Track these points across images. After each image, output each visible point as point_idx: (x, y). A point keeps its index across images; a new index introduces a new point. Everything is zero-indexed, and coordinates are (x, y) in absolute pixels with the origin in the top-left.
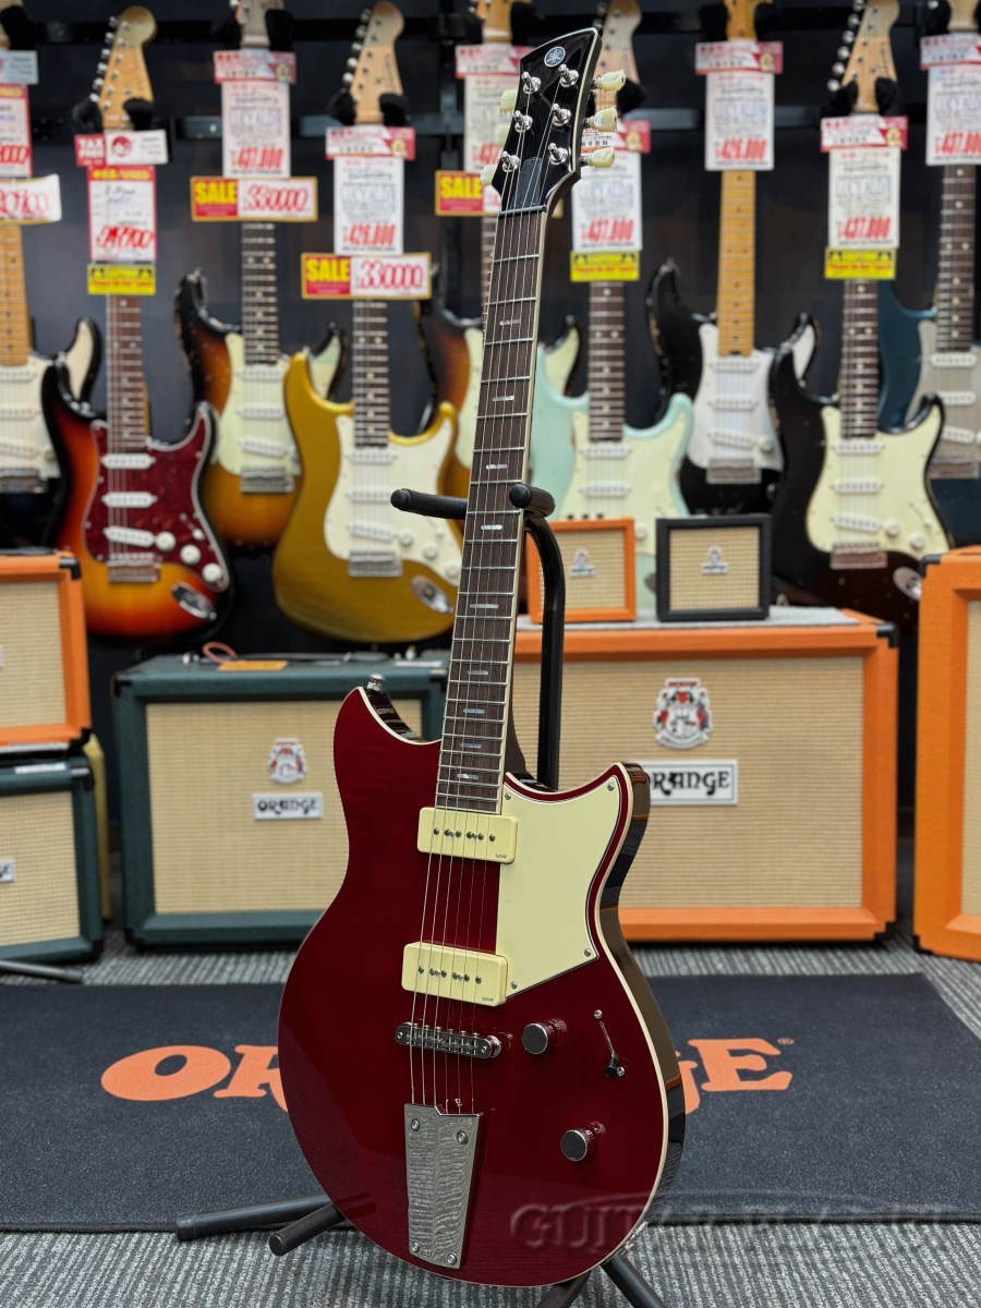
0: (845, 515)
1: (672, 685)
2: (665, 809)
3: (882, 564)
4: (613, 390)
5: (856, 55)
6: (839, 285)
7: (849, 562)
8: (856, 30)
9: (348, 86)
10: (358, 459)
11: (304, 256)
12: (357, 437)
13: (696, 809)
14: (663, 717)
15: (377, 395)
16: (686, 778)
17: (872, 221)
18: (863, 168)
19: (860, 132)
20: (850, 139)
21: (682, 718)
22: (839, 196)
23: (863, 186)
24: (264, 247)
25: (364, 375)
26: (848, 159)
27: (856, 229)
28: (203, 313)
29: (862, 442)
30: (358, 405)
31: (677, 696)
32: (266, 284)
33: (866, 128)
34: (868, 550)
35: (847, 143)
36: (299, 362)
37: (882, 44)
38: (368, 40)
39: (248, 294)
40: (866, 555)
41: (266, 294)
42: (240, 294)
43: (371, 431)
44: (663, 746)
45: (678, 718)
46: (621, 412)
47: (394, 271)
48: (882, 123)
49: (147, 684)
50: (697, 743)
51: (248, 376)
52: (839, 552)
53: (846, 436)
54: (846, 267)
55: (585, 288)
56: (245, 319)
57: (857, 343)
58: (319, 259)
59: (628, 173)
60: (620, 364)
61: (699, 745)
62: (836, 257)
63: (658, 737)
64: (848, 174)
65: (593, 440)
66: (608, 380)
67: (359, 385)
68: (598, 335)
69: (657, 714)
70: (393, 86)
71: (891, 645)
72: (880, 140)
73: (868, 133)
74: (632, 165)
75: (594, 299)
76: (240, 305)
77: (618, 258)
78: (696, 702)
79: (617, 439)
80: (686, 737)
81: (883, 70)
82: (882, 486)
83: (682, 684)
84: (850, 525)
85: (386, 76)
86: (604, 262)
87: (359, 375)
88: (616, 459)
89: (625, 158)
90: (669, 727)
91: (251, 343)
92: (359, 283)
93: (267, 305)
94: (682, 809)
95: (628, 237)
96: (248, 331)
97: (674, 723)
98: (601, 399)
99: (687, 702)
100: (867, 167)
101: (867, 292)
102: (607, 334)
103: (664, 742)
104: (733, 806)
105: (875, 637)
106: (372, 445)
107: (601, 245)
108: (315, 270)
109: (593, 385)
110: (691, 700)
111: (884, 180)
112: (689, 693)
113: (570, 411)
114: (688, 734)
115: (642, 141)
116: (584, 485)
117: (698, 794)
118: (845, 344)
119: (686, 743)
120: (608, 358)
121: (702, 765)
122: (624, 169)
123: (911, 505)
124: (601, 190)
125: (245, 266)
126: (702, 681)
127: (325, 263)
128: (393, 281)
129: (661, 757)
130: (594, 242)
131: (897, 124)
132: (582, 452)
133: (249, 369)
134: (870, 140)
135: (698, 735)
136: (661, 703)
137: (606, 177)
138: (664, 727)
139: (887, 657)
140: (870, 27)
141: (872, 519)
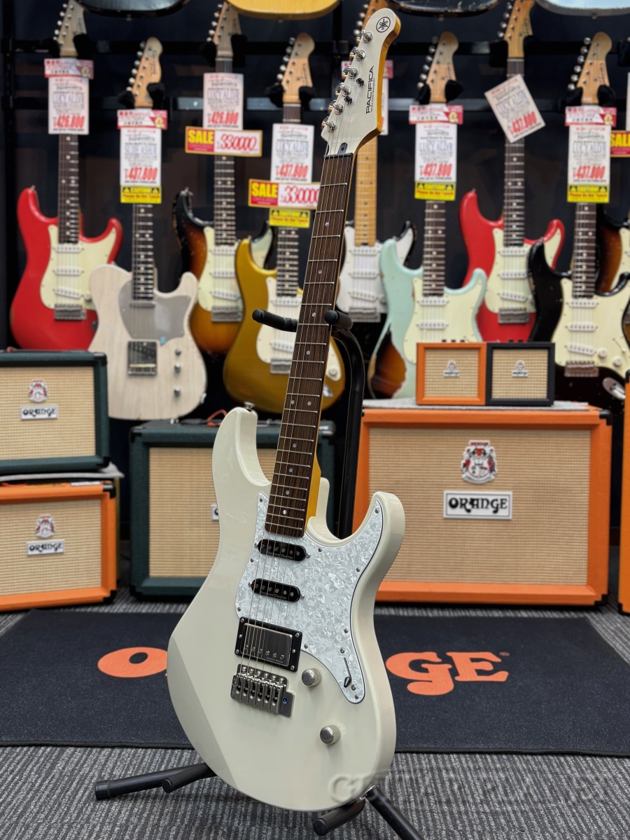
0: (574, 344)
1: (473, 444)
2: (466, 521)
3: (596, 375)
4: (438, 265)
5: (585, 71)
6: (574, 205)
7: (576, 373)
8: (586, 55)
9: (280, 81)
10: (278, 303)
11: (251, 181)
12: (278, 290)
13: (486, 522)
14: (467, 464)
15: (291, 265)
16: (480, 502)
17: (594, 168)
18: (588, 137)
19: (589, 116)
20: (582, 119)
21: (479, 465)
22: (574, 152)
23: (589, 148)
24: (228, 175)
25: (284, 253)
26: (580, 131)
27: (584, 172)
28: (190, 215)
29: (585, 300)
30: (280, 271)
31: (476, 451)
33: (592, 113)
34: (588, 366)
35: (580, 121)
36: (245, 245)
37: (601, 64)
38: (293, 55)
39: (218, 203)
40: (587, 369)
41: (229, 203)
42: (213, 203)
43: (287, 286)
44: (466, 482)
45: (476, 464)
46: (443, 278)
47: (304, 192)
48: (602, 110)
49: (151, 435)
50: (487, 480)
51: (217, 252)
52: (570, 366)
53: (576, 297)
54: (580, 195)
55: (423, 203)
56: (216, 218)
57: (582, 241)
58: (259, 183)
59: (450, 136)
60: (443, 250)
61: (489, 482)
62: (573, 189)
63: (464, 476)
64: (580, 140)
65: (425, 295)
66: (435, 259)
67: (280, 259)
68: (430, 232)
69: (463, 462)
70: (307, 83)
71: (608, 424)
72: (600, 120)
73: (593, 116)
74: (452, 131)
75: (428, 211)
76: (212, 209)
77: (442, 187)
78: (487, 455)
79: (441, 295)
80: (481, 477)
81: (602, 80)
82: (597, 328)
83: (479, 444)
84: (577, 350)
85: (303, 76)
86: (434, 189)
87: (281, 253)
88: (439, 306)
89: (448, 127)
90: (471, 471)
91: (219, 232)
92: (283, 199)
93: (229, 209)
94: (477, 521)
95: (448, 175)
96: (218, 225)
97: (474, 468)
98: (430, 270)
99: (482, 455)
100: (592, 136)
101: (589, 210)
102: (435, 232)
103: (467, 480)
104: (509, 520)
105: (598, 418)
106: (288, 295)
107: (432, 179)
108: (257, 189)
109: (426, 262)
110: (485, 454)
111: (602, 144)
112: (483, 449)
113: (411, 277)
114: (482, 475)
115: (458, 117)
116: (420, 322)
117: (488, 512)
118: (576, 241)
119: (481, 480)
120: (436, 246)
121: (491, 494)
122: (448, 134)
123: (614, 340)
124: (433, 146)
125: (216, 186)
126: (491, 442)
127: (263, 186)
128: (304, 198)
129: (465, 488)
130: (427, 176)
131: (611, 111)
132: (418, 302)
133: (217, 248)
134: (595, 120)
135: (488, 475)
136: (466, 455)
137: (436, 138)
138: (467, 470)
139: (605, 431)
140: (594, 54)
141: (590, 347)
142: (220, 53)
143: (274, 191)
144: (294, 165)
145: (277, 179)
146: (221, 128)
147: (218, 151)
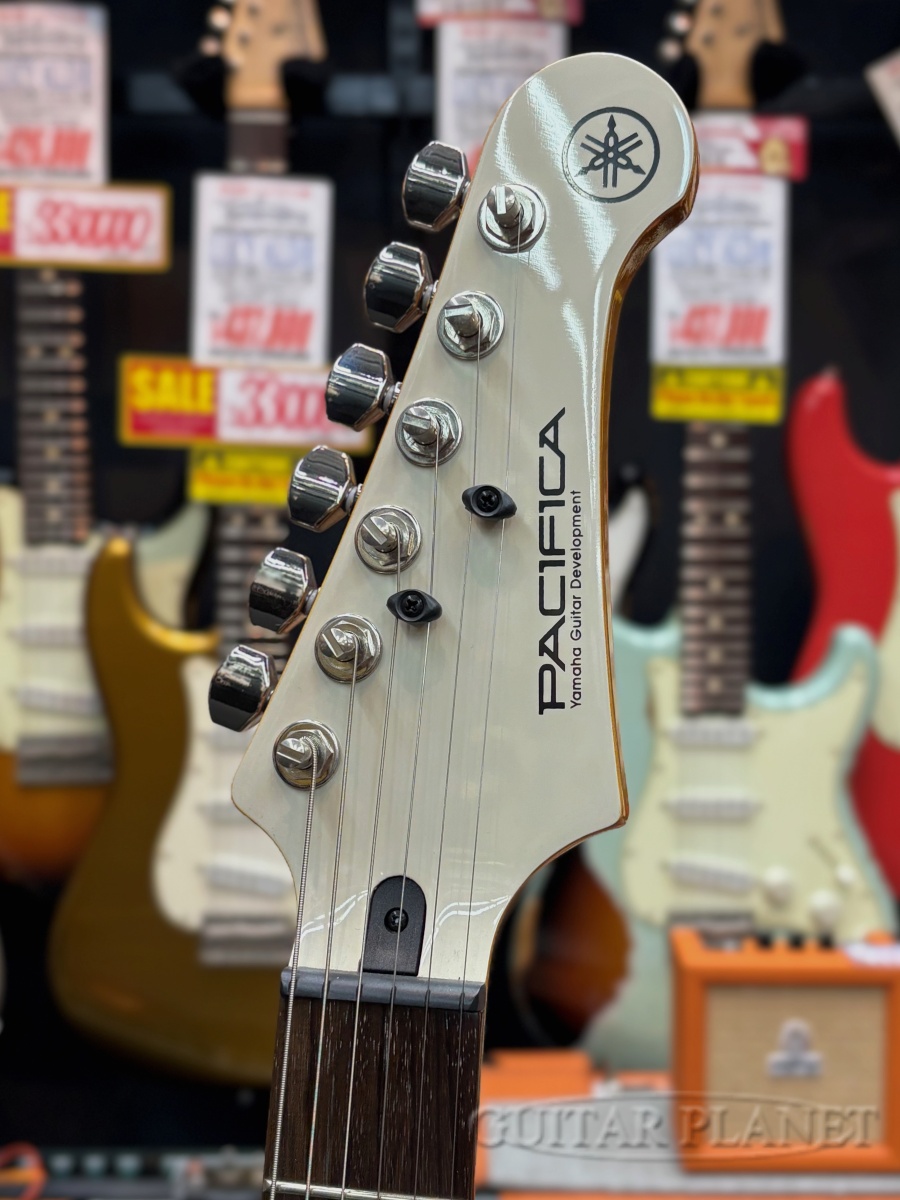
4: (727, 622)
11: (126, 361)
24: (63, 327)
32: (67, 395)
41: (67, 415)
46: (740, 662)
51: (31, 566)
55: (678, 433)
58: (157, 370)
59: (763, 217)
60: (740, 573)
65: (689, 713)
66: (717, 603)
68: (699, 519)
74: (771, 202)
75: (694, 454)
77: (738, 380)
79: (736, 711)
85: (293, 19)
86: (713, 386)
88: (733, 747)
89: (757, 188)
92: (235, 418)
93: (68, 434)
95: (760, 339)
96: (32, 484)
98: (702, 637)
102: (717, 518)
107: (707, 353)
108: (148, 389)
113: (644, 657)
115: (790, 157)
120: (720, 564)
122: (758, 210)
124: (710, 250)
127: (167, 378)
130: (692, 346)
132: (667, 734)
133: (31, 552)
143: (205, 392)
144: (269, 312)
145: (215, 353)
146: (37, 179)
147: (28, 250)
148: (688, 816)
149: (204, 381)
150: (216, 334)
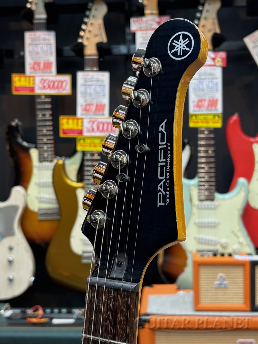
9: (82, 37)
11: (61, 117)
28: (20, 139)
38: (91, 17)
39: (40, 131)
41: (48, 131)
51: (40, 168)
56: (39, 142)
58: (68, 119)
60: (213, 165)
65: (200, 200)
67: (86, 175)
68: (202, 152)
70: (103, 38)
74: (218, 73)
75: (200, 136)
77: (211, 117)
79: (212, 200)
86: (204, 119)
91: (42, 153)
92: (87, 130)
93: (48, 135)
95: (216, 107)
96: (40, 147)
102: (206, 151)
107: (202, 111)
108: (66, 124)
109: (199, 175)
113: (189, 186)
115: (223, 61)
122: (214, 75)
124: (203, 85)
127: (71, 121)
130: (198, 109)
132: (195, 205)
142: (37, 16)
143: (80, 124)
144: (95, 104)
145: (82, 115)
146: (40, 74)
147: (38, 91)
148: (201, 226)
149: (80, 121)
150: (82, 110)
